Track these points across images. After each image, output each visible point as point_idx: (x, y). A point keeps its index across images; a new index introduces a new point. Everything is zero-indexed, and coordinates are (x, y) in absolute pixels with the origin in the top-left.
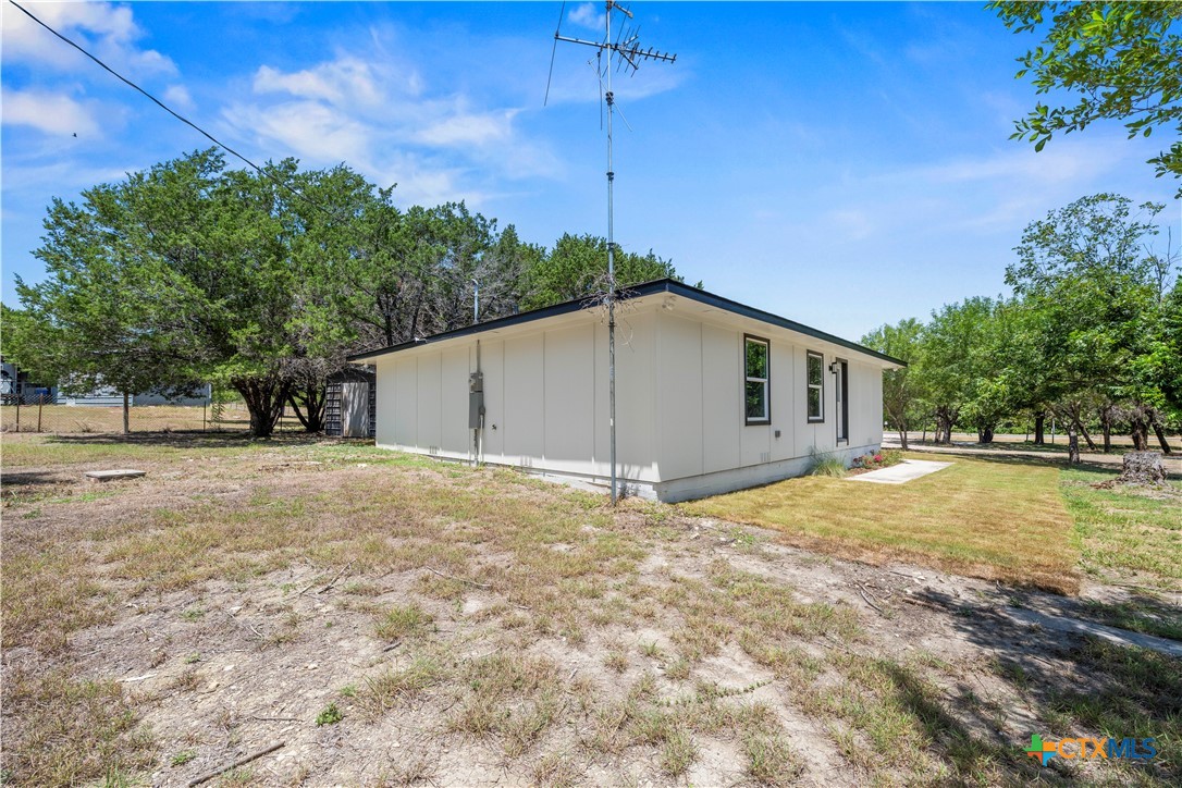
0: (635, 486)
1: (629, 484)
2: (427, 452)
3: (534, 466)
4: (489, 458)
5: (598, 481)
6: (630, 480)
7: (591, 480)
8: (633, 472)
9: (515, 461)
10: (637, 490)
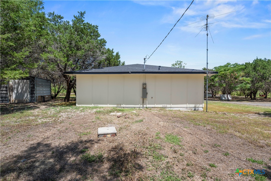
0: (198, 108)
1: (196, 108)
2: (116, 106)
3: (167, 106)
4: (148, 106)
5: (188, 108)
6: (196, 107)
7: (186, 108)
8: (198, 106)
9: (161, 106)
10: (198, 109)
